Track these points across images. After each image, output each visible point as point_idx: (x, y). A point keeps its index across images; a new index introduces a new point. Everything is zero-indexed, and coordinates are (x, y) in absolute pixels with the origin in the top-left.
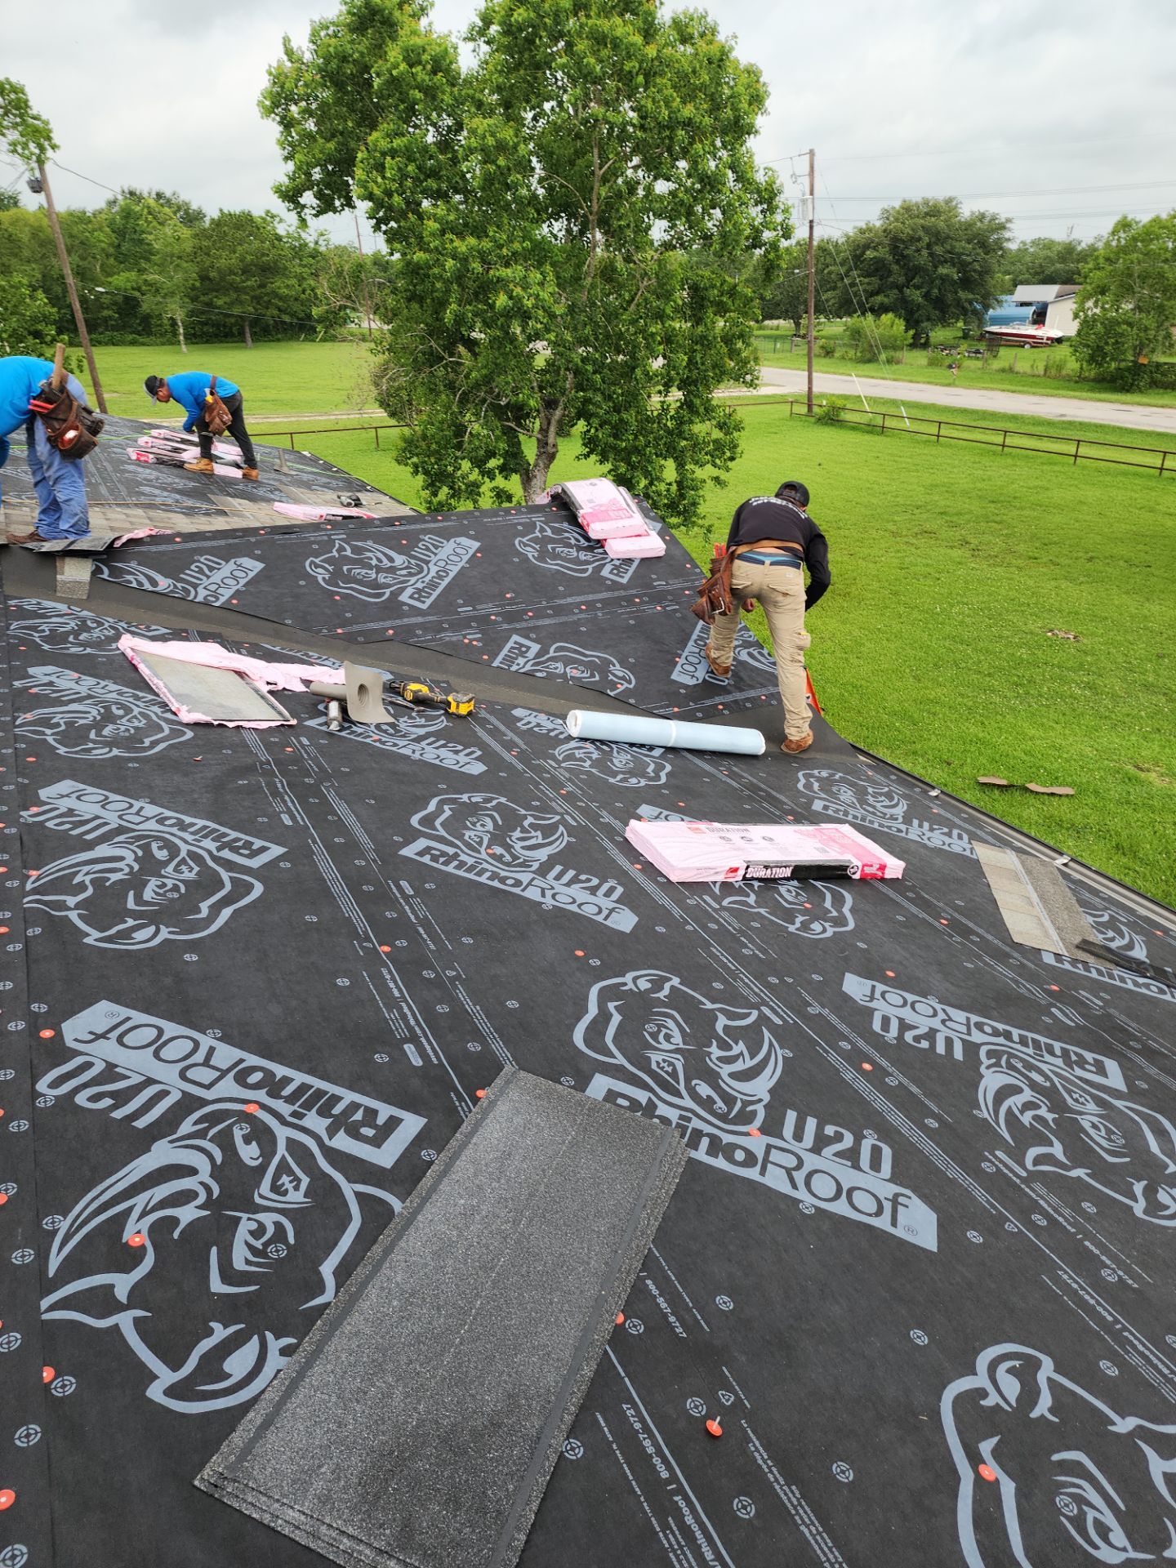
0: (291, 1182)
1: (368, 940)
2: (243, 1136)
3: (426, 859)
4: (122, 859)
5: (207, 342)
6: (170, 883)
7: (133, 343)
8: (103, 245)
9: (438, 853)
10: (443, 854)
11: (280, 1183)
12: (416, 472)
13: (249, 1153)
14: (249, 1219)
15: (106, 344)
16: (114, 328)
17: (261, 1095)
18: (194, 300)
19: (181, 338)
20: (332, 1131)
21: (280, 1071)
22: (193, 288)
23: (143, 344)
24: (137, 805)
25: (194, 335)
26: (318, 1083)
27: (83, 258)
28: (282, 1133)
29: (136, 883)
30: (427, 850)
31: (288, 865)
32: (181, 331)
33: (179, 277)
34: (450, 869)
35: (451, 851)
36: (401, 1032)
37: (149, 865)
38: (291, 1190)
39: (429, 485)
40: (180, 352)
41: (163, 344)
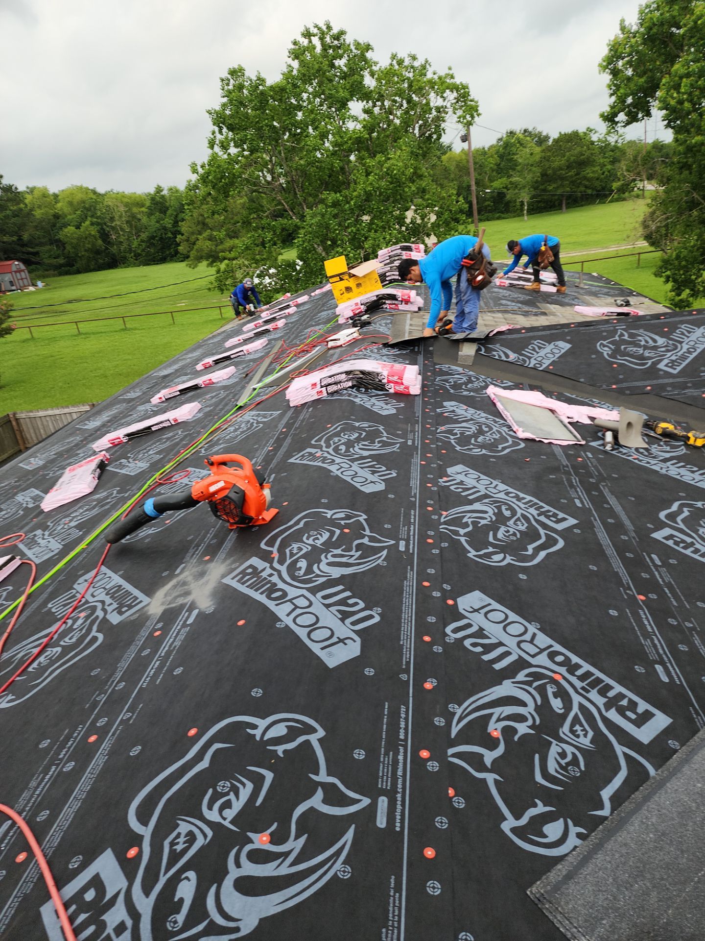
0: (582, 731)
1: (630, 589)
2: (553, 692)
3: (670, 543)
4: (486, 512)
5: (539, 213)
6: (512, 531)
7: (499, 218)
8: (492, 165)
9: (679, 540)
10: (683, 541)
11: (574, 729)
12: (667, 281)
13: (557, 704)
14: (557, 745)
15: (485, 221)
16: (490, 211)
17: (563, 670)
18: (536, 189)
19: (525, 212)
20: (608, 706)
21: (575, 659)
22: (537, 182)
23: (504, 218)
24: (495, 483)
25: (533, 210)
26: (598, 674)
27: (480, 174)
28: (576, 699)
29: (494, 527)
30: (671, 537)
31: (579, 531)
32: (526, 208)
33: (529, 177)
34: (688, 552)
35: (689, 540)
36: (653, 656)
37: (500, 519)
38: (582, 736)
39: (676, 289)
40: (523, 220)
41: (514, 217)
